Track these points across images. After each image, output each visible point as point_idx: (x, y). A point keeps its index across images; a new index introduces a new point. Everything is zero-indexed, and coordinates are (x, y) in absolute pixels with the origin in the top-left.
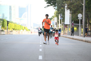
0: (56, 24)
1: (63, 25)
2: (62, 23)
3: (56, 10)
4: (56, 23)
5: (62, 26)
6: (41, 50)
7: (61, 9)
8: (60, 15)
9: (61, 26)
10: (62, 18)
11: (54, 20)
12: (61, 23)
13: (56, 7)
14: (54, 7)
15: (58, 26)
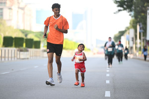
0: (133, 40)
1: (143, 41)
2: (142, 38)
3: (132, 17)
4: (133, 38)
5: (142, 43)
6: (108, 82)
7: (140, 15)
8: (140, 25)
9: (140, 43)
10: (142, 31)
11: (129, 33)
12: (140, 38)
13: (132, 13)
14: (130, 13)
15: (136, 44)
